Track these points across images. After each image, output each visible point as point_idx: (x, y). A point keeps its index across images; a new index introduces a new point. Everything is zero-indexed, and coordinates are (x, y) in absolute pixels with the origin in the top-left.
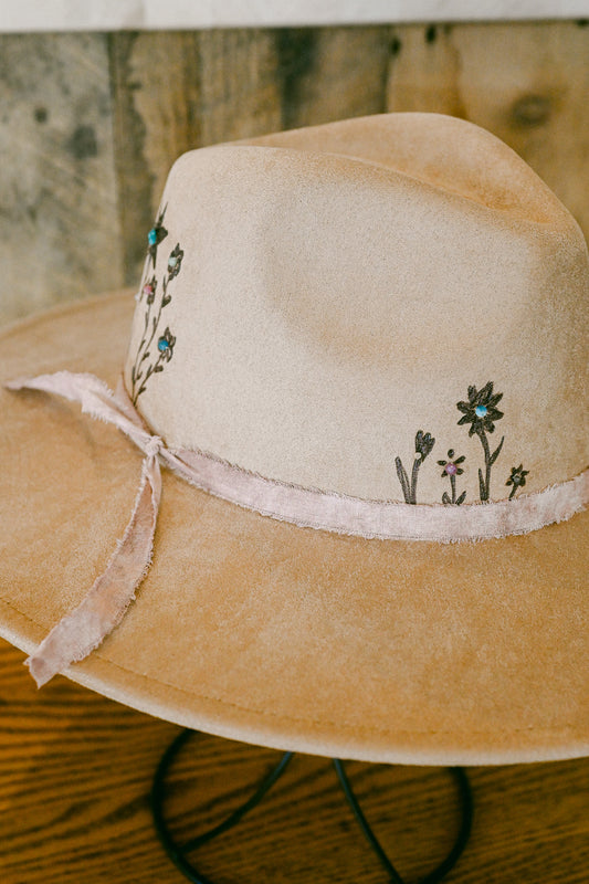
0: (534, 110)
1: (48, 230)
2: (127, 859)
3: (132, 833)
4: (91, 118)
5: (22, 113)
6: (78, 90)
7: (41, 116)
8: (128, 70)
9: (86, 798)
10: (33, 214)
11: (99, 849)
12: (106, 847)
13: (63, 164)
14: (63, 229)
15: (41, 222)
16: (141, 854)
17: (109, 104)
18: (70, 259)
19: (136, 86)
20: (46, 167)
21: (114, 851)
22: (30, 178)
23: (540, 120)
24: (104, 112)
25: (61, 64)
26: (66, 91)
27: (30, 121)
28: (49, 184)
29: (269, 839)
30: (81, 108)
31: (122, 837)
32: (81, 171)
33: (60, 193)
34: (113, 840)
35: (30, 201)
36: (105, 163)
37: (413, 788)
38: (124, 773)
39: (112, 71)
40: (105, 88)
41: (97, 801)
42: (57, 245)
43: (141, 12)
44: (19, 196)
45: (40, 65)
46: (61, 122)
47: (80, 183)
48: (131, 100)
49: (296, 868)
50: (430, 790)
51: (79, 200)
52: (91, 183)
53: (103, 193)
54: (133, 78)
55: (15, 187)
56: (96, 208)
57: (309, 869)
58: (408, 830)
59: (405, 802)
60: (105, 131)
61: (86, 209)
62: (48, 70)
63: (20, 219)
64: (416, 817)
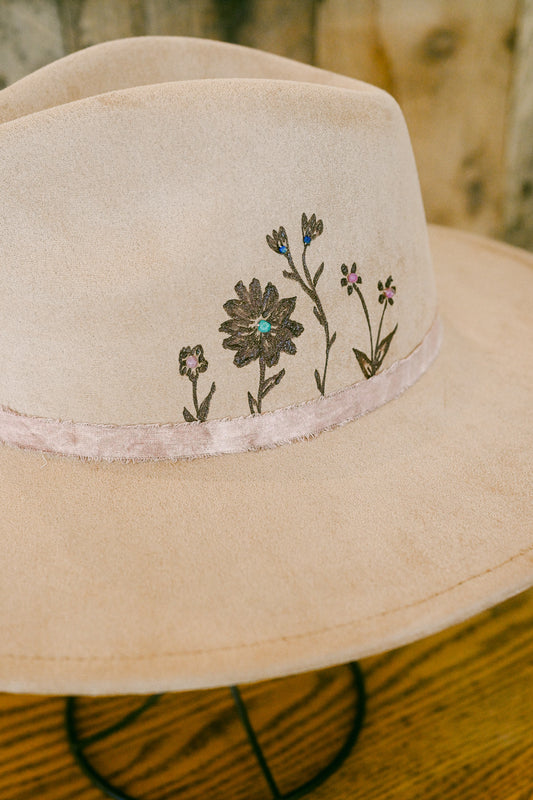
2: (212, 789)
3: (211, 762)
9: (155, 735)
11: (183, 783)
12: (190, 779)
16: (225, 781)
21: (198, 783)
31: (202, 767)
34: (193, 772)
41: (166, 736)
49: (375, 769)
57: (388, 768)
58: (464, 715)
59: (454, 688)
64: (467, 701)
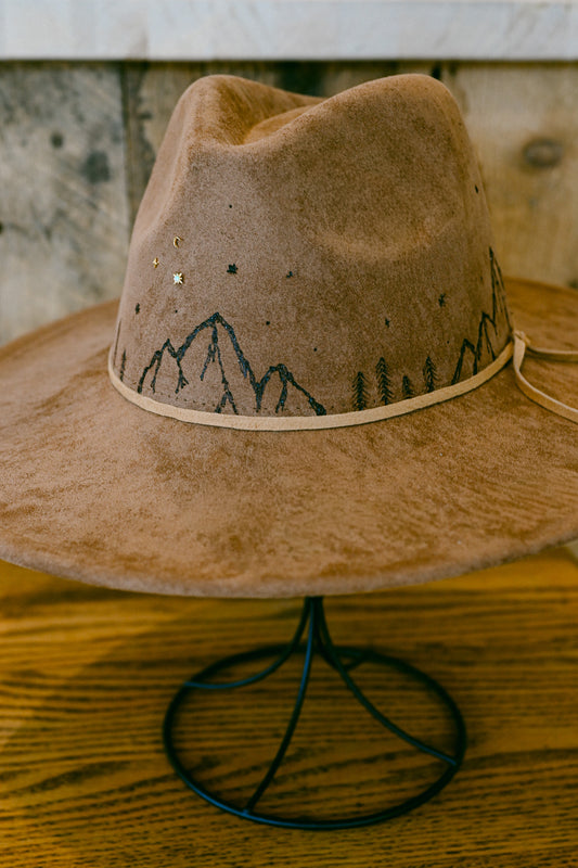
0: (546, 152)
1: (63, 249)
4: (104, 145)
5: (40, 138)
6: (92, 118)
7: (57, 141)
8: (139, 101)
10: (48, 233)
13: (77, 187)
14: (77, 248)
15: (56, 242)
17: (121, 133)
18: (83, 278)
19: (147, 116)
20: (61, 189)
22: (46, 199)
23: (552, 163)
24: (116, 139)
25: (76, 94)
26: (80, 119)
27: (47, 146)
28: (64, 205)
29: (181, 823)
30: (95, 136)
32: (94, 194)
33: (75, 214)
35: (46, 220)
36: (117, 188)
37: (345, 792)
38: (61, 750)
39: (124, 101)
40: (117, 118)
42: (70, 263)
43: (144, 43)
44: (36, 215)
45: (57, 94)
46: (76, 147)
47: (94, 207)
48: (141, 129)
50: (361, 796)
51: (92, 221)
52: (103, 206)
53: (114, 216)
54: (143, 108)
55: (32, 207)
56: (108, 230)
60: (117, 158)
61: (98, 230)
62: (64, 99)
63: (36, 238)
